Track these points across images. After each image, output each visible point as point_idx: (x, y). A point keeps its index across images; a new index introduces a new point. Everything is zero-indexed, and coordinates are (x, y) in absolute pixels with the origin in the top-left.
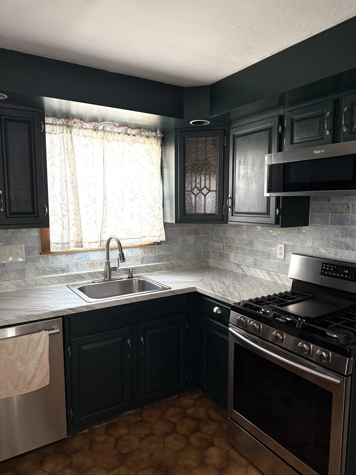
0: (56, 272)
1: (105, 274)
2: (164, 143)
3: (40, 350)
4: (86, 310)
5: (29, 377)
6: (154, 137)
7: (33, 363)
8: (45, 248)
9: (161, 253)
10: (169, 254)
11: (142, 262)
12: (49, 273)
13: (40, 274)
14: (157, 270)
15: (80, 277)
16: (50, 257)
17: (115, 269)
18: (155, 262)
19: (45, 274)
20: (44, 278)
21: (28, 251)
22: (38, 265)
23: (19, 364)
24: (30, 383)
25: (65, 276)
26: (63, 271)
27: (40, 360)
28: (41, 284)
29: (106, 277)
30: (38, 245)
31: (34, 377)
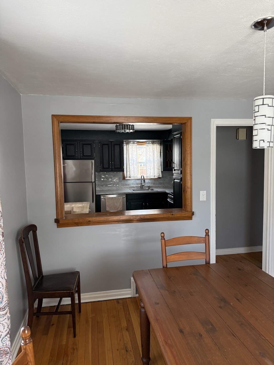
0: (127, 185)
1: (140, 187)
2: (161, 145)
3: (120, 201)
4: (132, 193)
5: (118, 207)
6: (158, 143)
7: (119, 204)
8: (124, 178)
9: (161, 182)
10: (164, 182)
11: (154, 184)
12: (125, 185)
13: (122, 185)
14: (159, 187)
15: (133, 187)
16: (125, 181)
17: (144, 185)
18: (159, 184)
19: (124, 186)
20: (124, 187)
21: (119, 179)
22: (122, 183)
23: (115, 203)
24: (118, 208)
25: (129, 187)
26: (129, 185)
27: (120, 203)
28: (123, 188)
29: (141, 188)
30: (122, 177)
31: (119, 207)
